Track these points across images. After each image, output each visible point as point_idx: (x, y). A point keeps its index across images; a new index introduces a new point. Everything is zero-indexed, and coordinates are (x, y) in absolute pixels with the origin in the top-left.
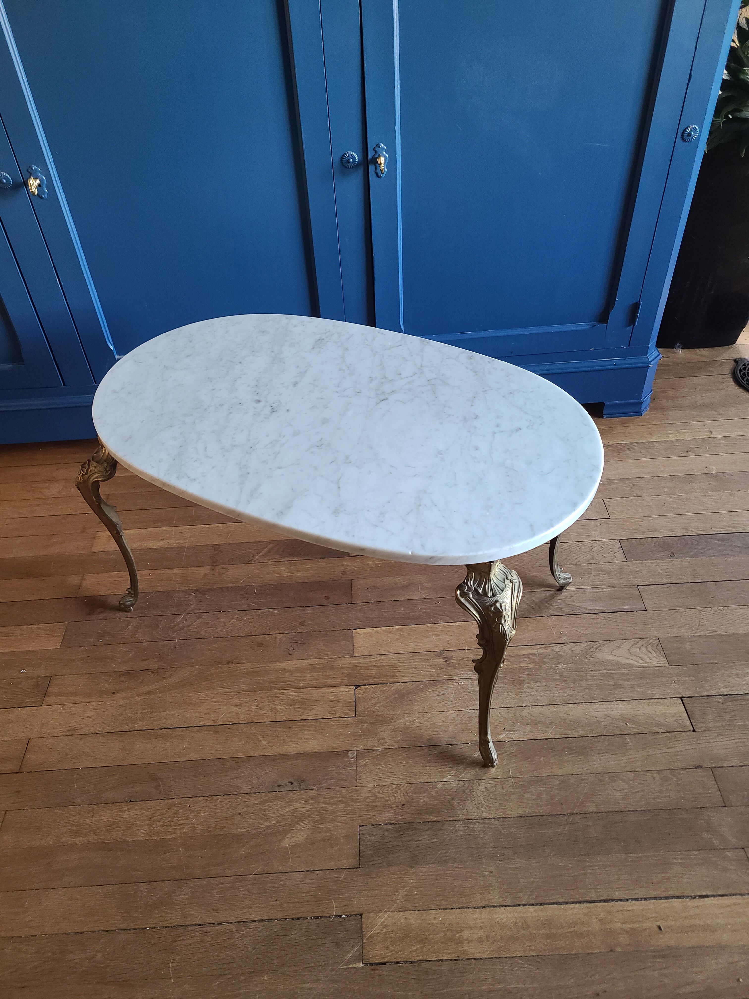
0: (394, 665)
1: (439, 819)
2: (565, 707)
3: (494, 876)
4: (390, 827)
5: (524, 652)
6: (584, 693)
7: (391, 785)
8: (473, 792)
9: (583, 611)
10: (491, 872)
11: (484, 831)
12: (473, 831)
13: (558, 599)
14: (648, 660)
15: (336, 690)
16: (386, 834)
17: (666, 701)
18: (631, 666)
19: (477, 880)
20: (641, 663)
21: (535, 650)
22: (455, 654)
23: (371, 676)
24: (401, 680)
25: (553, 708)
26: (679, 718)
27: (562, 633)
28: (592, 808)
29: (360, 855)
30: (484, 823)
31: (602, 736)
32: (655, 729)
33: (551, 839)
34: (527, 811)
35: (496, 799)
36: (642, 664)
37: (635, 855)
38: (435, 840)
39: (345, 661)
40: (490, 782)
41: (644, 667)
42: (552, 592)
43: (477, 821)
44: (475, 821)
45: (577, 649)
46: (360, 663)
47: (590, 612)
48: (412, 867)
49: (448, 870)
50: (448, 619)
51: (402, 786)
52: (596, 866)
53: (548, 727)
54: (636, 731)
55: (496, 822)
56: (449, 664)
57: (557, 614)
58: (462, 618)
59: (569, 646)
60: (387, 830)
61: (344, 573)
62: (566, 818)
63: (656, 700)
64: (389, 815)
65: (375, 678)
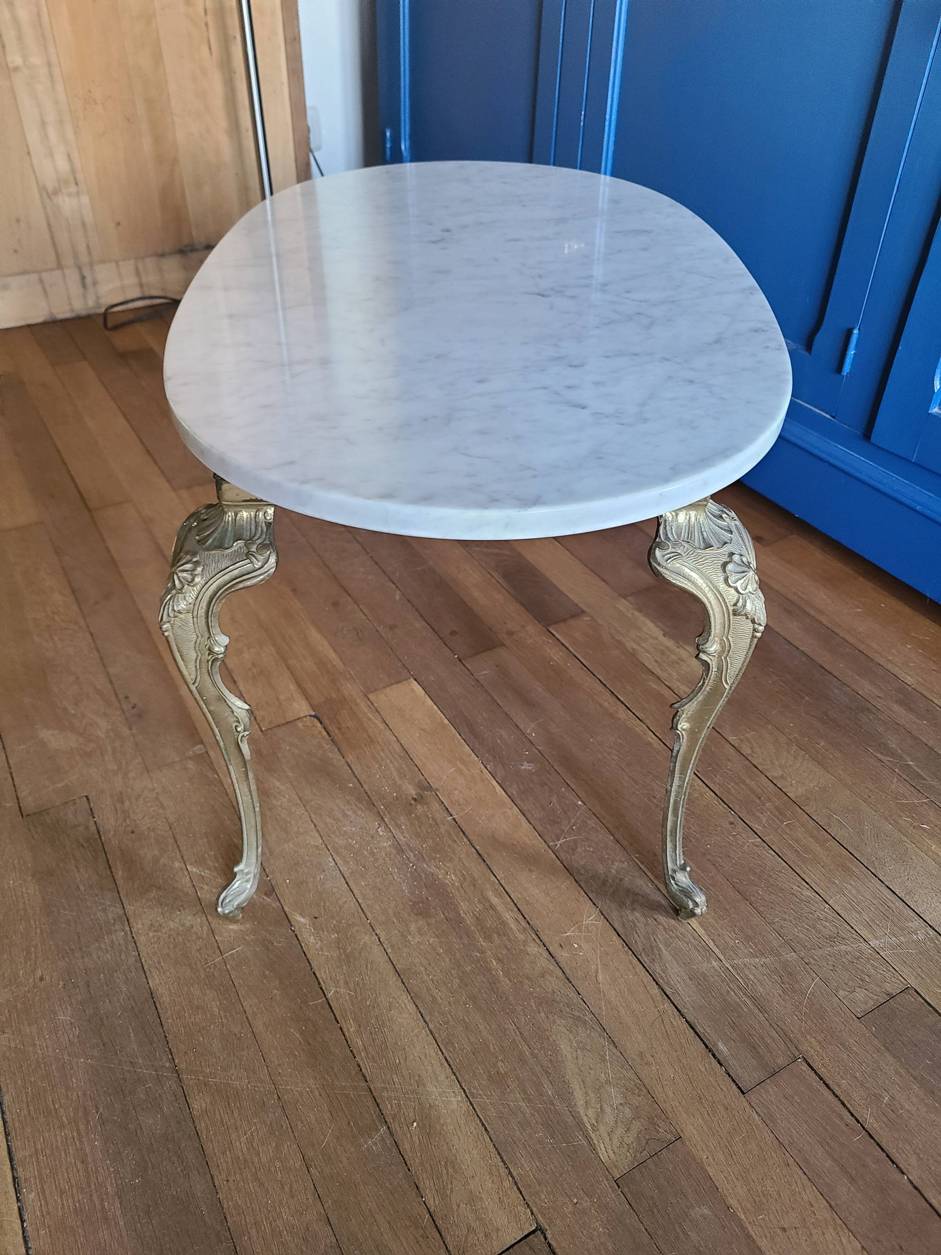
0: (372, 741)
1: (120, 882)
2: (405, 999)
3: (35, 986)
4: (93, 828)
5: (495, 900)
6: (452, 1023)
7: (162, 807)
8: (180, 911)
9: (657, 968)
10: (41, 979)
11: (112, 948)
12: (110, 933)
13: (655, 916)
14: (603, 1129)
15: (297, 696)
16: (81, 829)
17: (515, 1194)
18: (565, 1095)
19: (26, 963)
20: (588, 1116)
21: (509, 916)
22: (436, 806)
23: (339, 724)
24: (350, 758)
25: (393, 980)
26: (481, 1235)
27: (576, 946)
28: (199, 1104)
29: (41, 813)
30: (126, 943)
31: (366, 1081)
32: (426, 1184)
33: (120, 1051)
34: (166, 999)
35: (175, 947)
36: (585, 1119)
37: (118, 1213)
38: (82, 888)
39: (351, 689)
40: (205, 928)
41: (580, 1125)
42: (664, 902)
43: (129, 933)
44: (128, 929)
45: (554, 983)
46: (357, 705)
47: (660, 981)
48: (33, 876)
49: (35, 920)
50: (500, 774)
51: (165, 820)
52: (81, 1142)
53: (346, 983)
54: (406, 1146)
55: (132, 960)
56: (411, 804)
57: (616, 926)
58: (514, 791)
59: (552, 967)
60: (87, 828)
61: (510, 633)
62: (168, 1065)
63: (503, 1172)
64: (112, 821)
65: (339, 729)
